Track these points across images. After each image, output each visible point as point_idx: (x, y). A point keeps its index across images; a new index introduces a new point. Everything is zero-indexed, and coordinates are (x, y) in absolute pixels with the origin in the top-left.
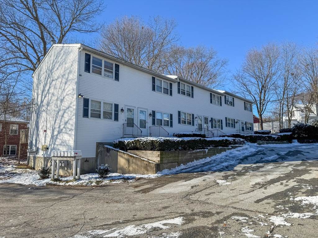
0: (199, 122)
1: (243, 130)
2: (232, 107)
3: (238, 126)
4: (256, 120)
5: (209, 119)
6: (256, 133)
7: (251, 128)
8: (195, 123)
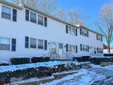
0: (53, 46)
1: (95, 53)
2: (86, 37)
3: (91, 51)
4: (105, 47)
5: (64, 45)
6: (105, 55)
7: (102, 52)
8: (48, 47)
